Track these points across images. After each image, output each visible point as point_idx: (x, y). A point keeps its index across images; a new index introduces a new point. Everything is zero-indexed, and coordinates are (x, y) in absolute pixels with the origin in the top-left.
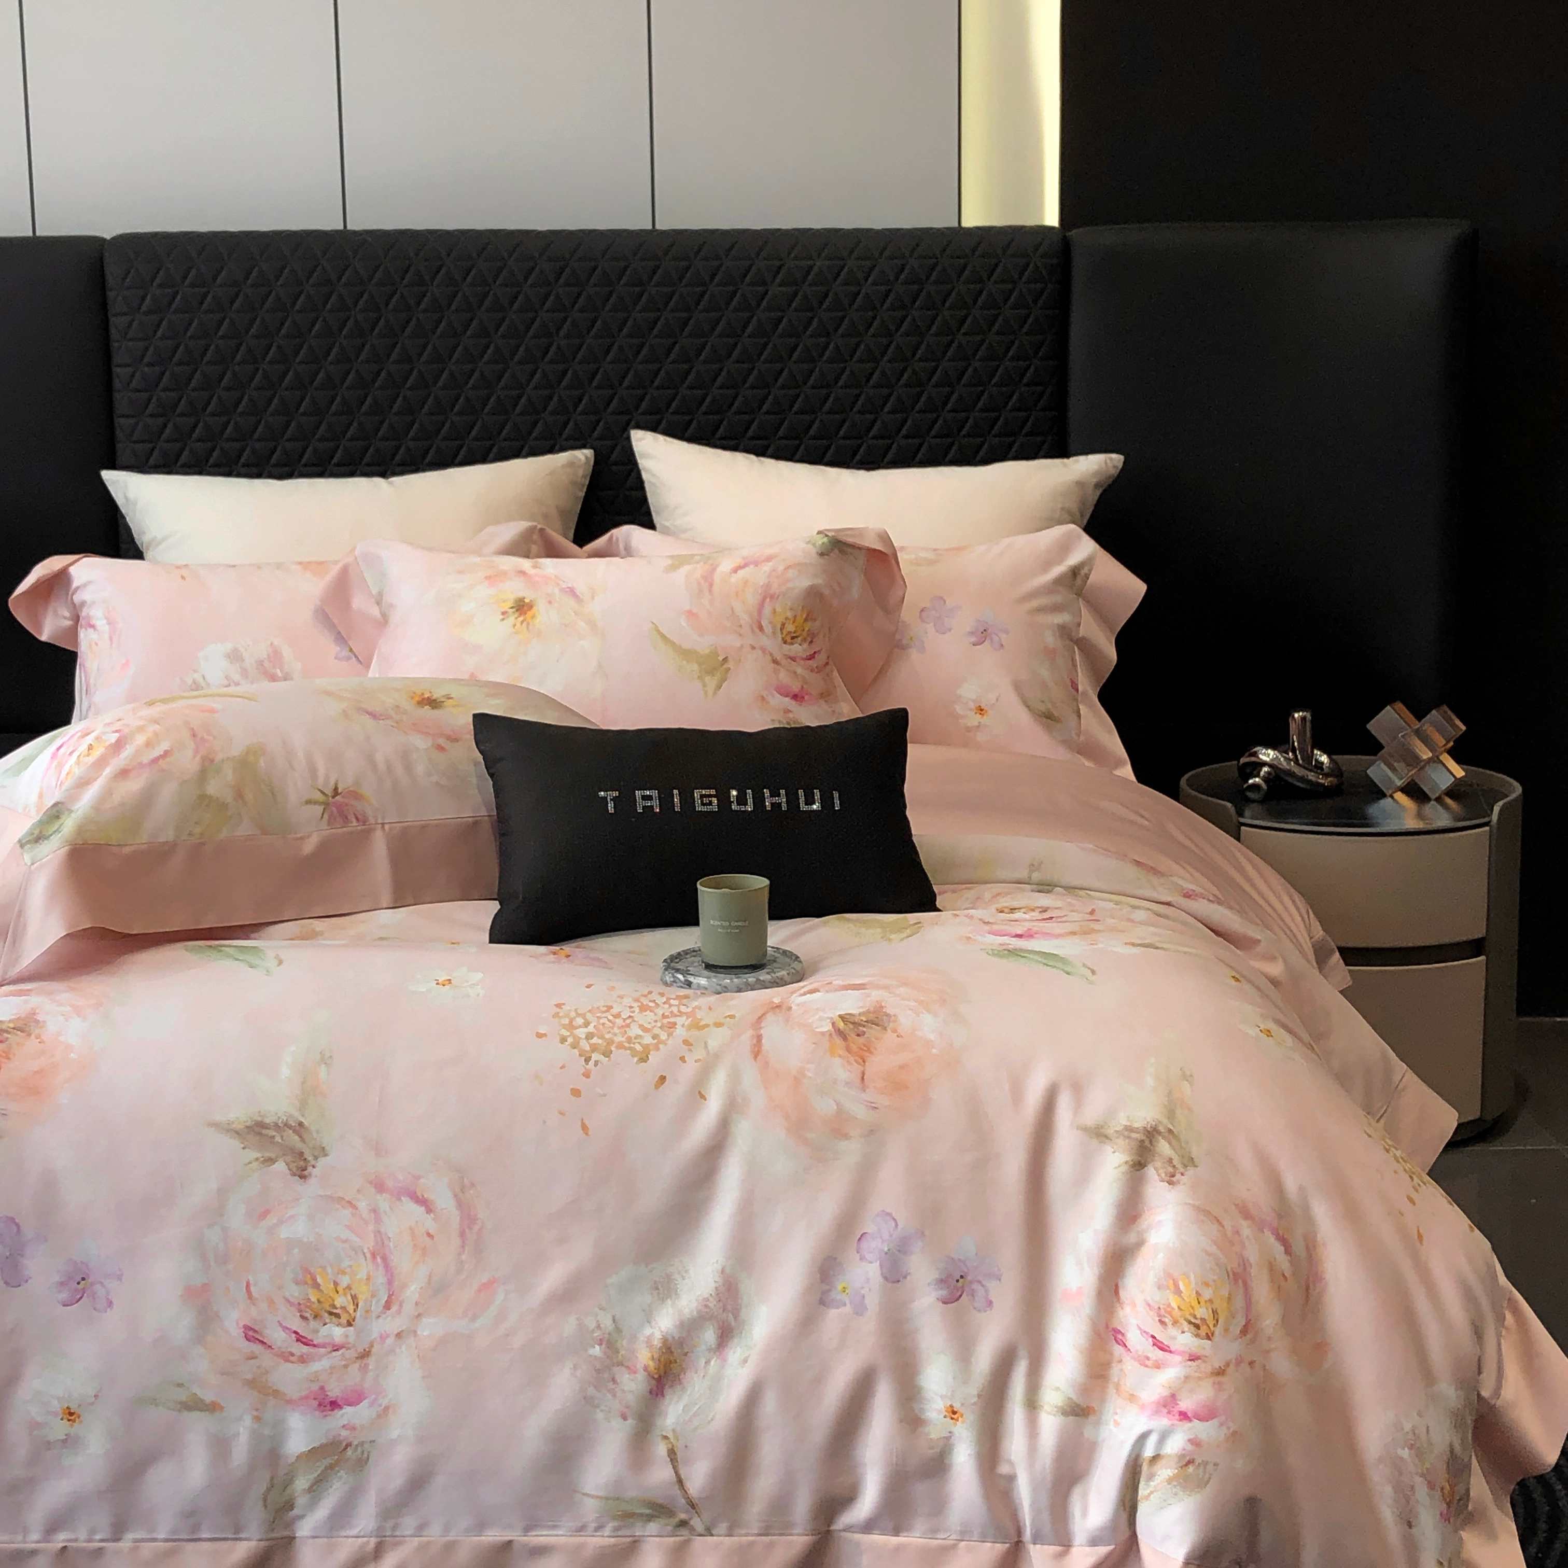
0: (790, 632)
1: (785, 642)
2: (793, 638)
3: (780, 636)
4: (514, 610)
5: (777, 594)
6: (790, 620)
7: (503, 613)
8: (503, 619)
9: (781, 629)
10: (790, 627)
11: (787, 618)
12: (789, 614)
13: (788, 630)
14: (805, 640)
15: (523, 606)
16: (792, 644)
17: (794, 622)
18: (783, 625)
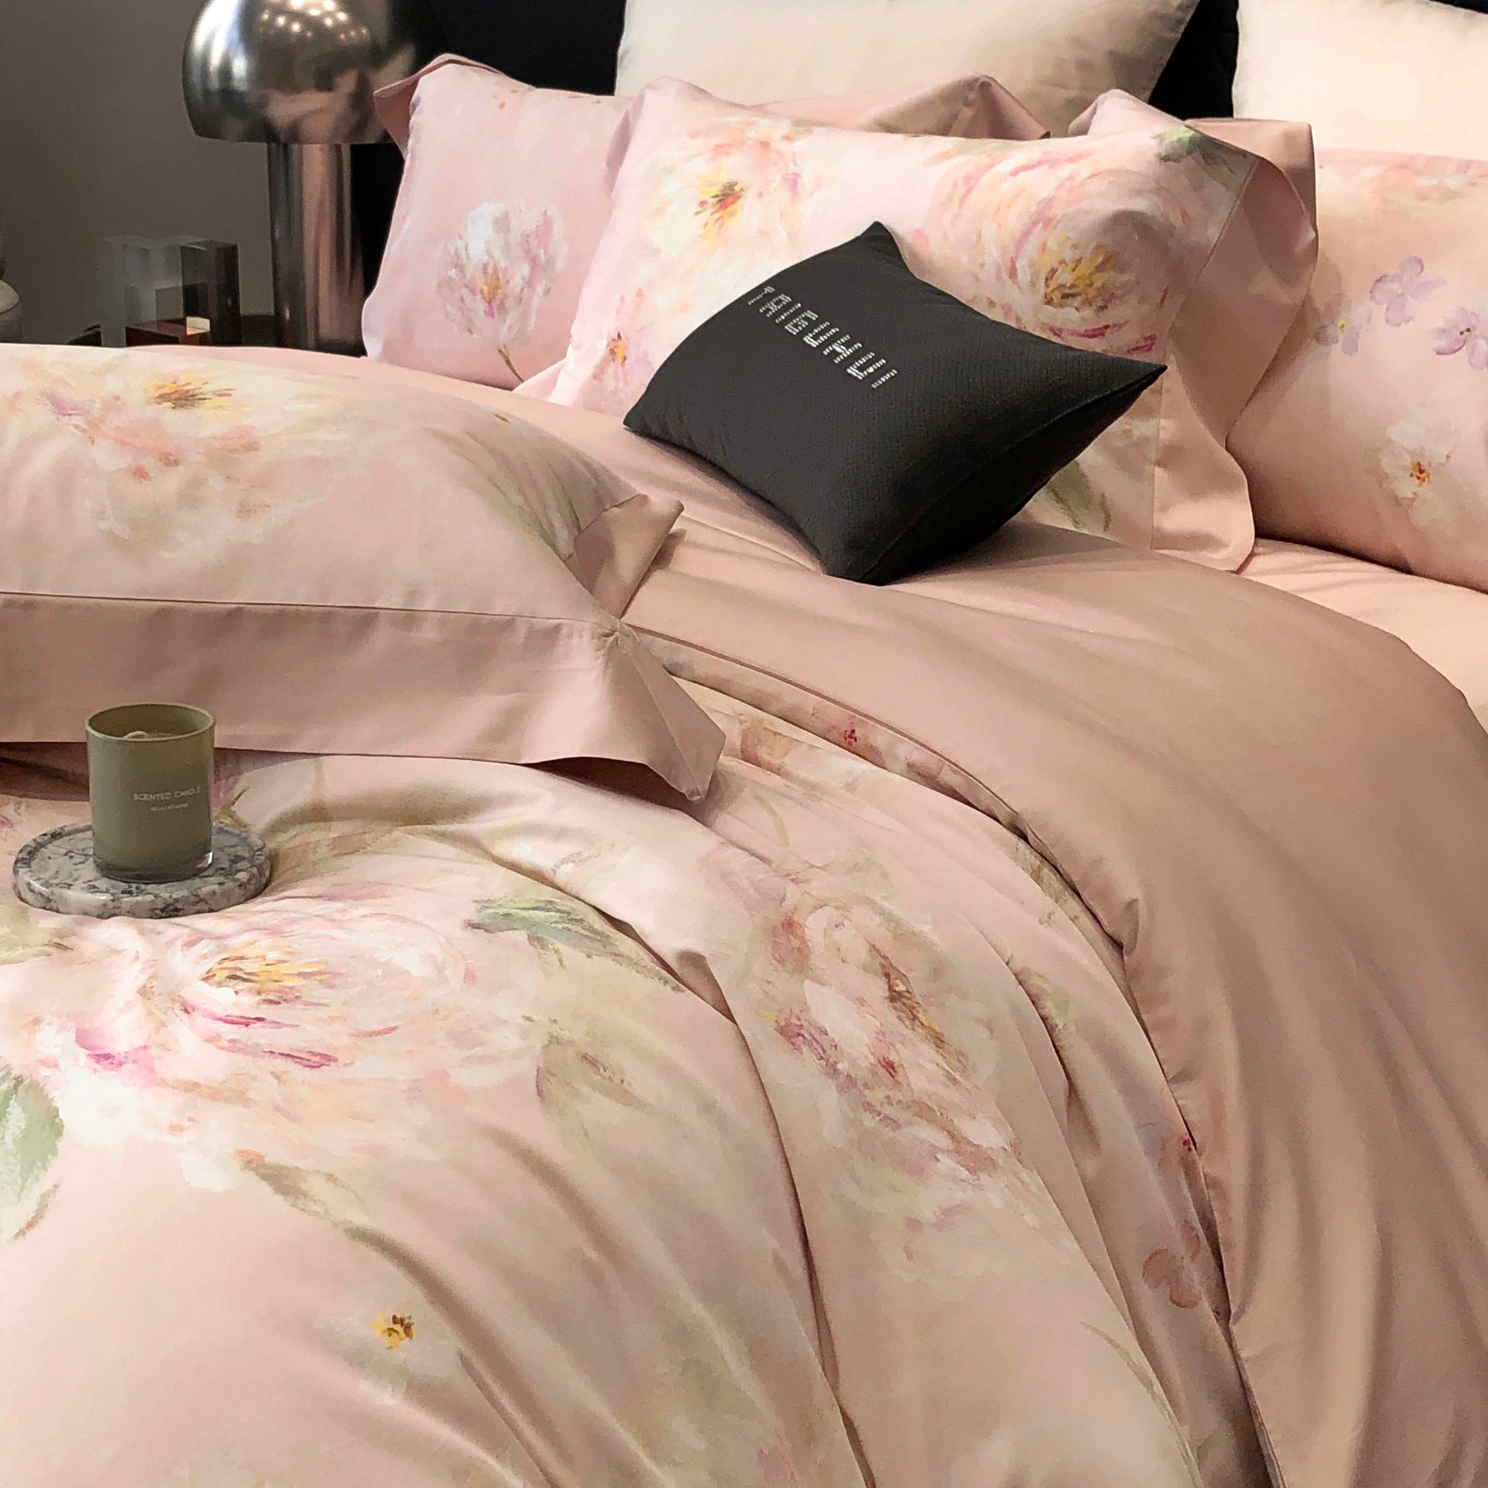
0: (1062, 286)
1: (1049, 302)
2: (1065, 296)
3: (1042, 290)
4: (717, 199)
5: (1059, 218)
6: (1067, 265)
7: (703, 203)
8: (698, 213)
9: (1047, 279)
10: (1065, 277)
11: (1062, 262)
12: (1069, 255)
13: (1060, 281)
14: (1089, 302)
15: (728, 195)
16: (1061, 306)
17: (1073, 270)
18: (1053, 271)
